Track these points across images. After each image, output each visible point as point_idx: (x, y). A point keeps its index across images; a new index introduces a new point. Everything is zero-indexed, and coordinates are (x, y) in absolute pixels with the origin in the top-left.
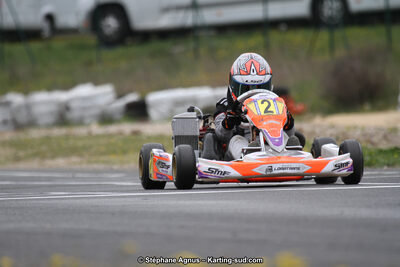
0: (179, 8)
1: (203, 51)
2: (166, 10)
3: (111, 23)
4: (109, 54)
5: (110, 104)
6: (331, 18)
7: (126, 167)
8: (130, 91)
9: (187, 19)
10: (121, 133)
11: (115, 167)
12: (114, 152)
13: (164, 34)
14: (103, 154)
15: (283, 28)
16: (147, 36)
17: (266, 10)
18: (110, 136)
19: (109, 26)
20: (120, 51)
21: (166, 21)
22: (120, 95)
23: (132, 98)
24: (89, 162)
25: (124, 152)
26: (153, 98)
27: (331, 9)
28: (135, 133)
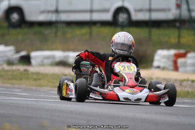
0: (49, 12)
1: (59, 33)
2: (43, 12)
3: (15, 16)
4: (13, 31)
5: (12, 56)
6: (122, 22)
7: (21, 86)
8: (23, 50)
9: (53, 17)
10: (18, 70)
11: (16, 86)
12: (15, 79)
13: (41, 24)
14: (9, 79)
15: (98, 25)
16: (32, 24)
17: (91, 16)
18: (13, 71)
19: (14, 18)
20: (19, 30)
21: (42, 18)
22: (17, 52)
23: (23, 53)
24: (3, 83)
25: (21, 79)
26: (34, 54)
27: (122, 18)
28: (25, 70)
